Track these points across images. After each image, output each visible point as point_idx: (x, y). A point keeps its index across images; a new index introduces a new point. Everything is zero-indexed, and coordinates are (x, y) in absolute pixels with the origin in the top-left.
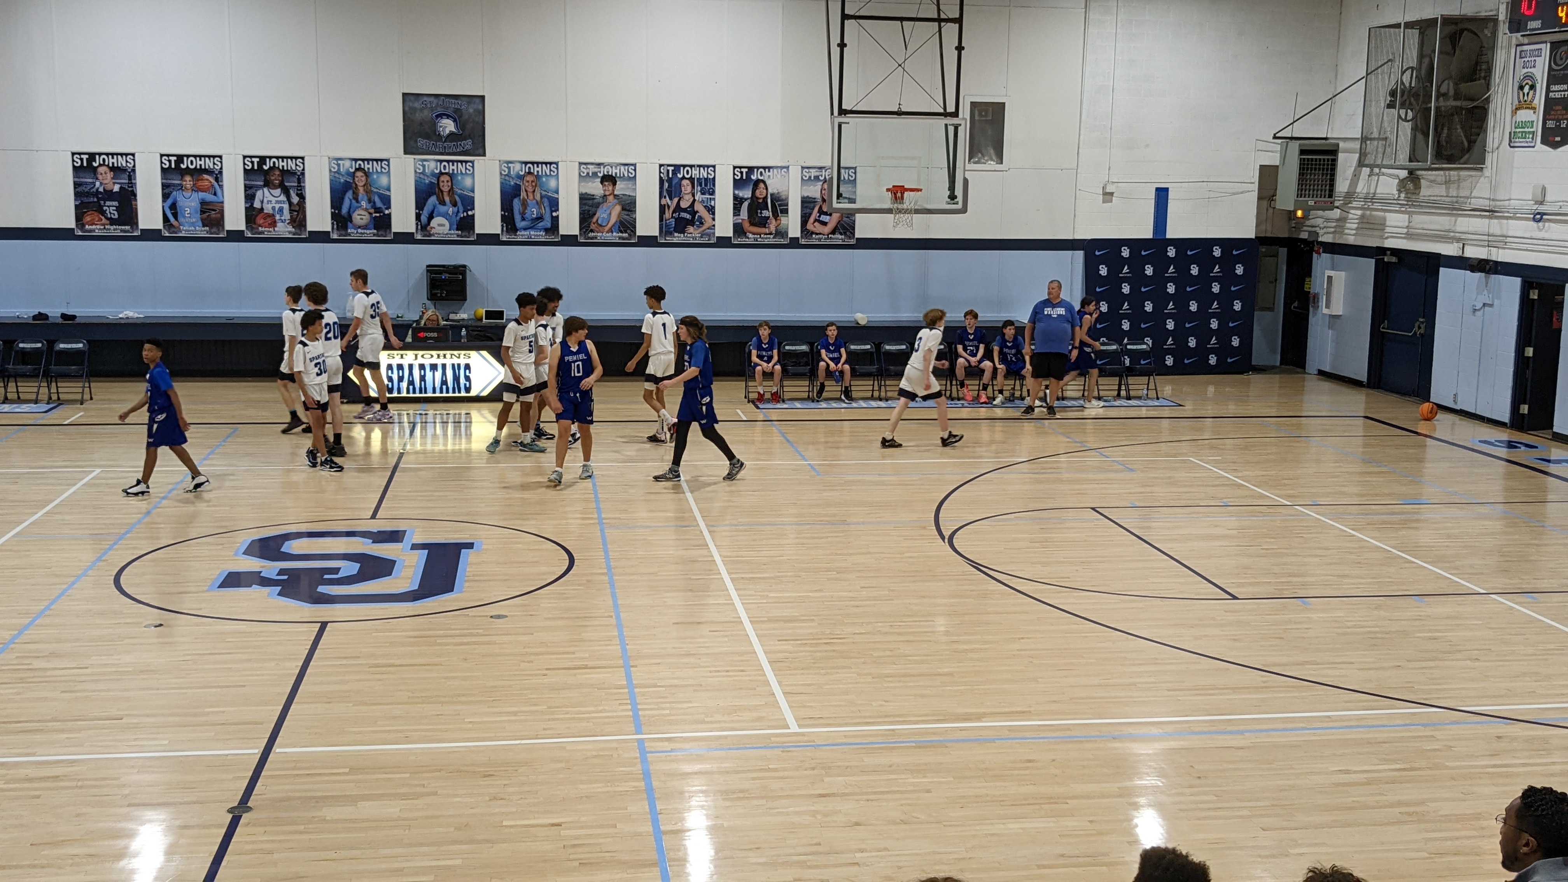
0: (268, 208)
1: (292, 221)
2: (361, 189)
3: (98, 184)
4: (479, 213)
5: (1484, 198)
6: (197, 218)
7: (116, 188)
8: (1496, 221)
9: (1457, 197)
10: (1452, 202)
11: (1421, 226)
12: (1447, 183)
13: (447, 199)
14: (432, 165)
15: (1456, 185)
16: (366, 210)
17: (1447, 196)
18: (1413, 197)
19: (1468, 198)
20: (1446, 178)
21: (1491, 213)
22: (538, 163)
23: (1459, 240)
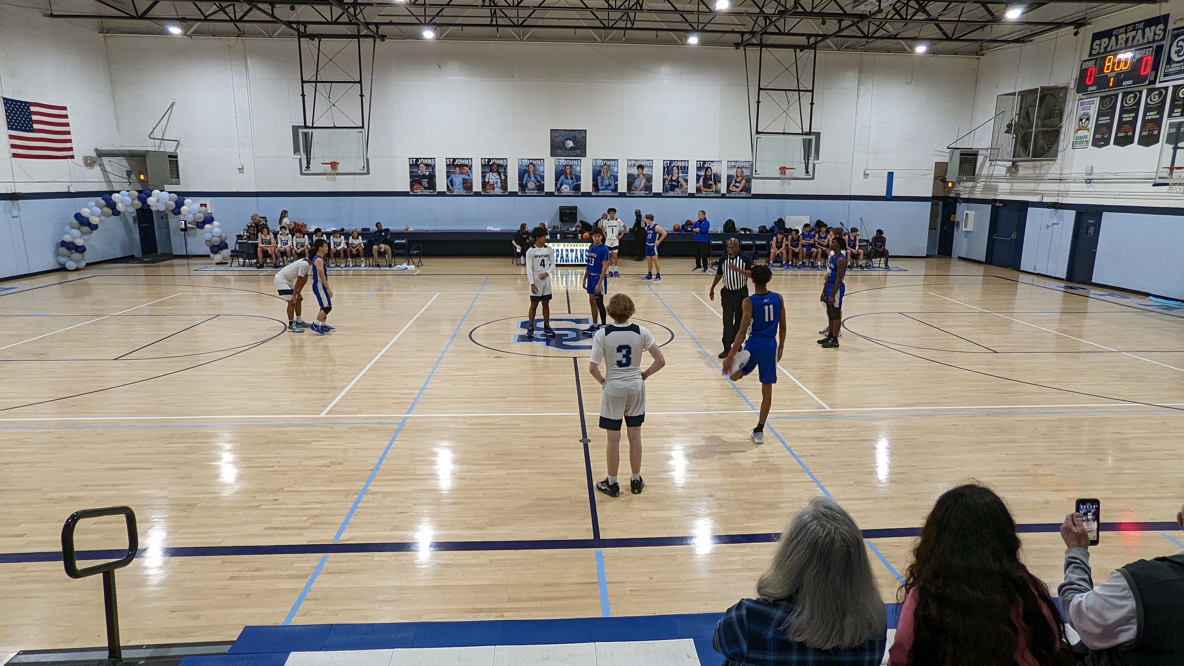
0: (491, 182)
1: (502, 187)
2: (532, 173)
3: (419, 172)
4: (583, 182)
5: (1056, 174)
6: (461, 186)
7: (427, 173)
8: (1062, 184)
9: (1039, 174)
10: (1037, 176)
11: (1019, 188)
13: (569, 176)
14: (563, 161)
15: (1039, 168)
16: (534, 182)
17: (1034, 174)
18: (1014, 175)
19: (1046, 174)
20: (1034, 165)
21: (1060, 180)
22: (609, 160)
23: (1040, 194)
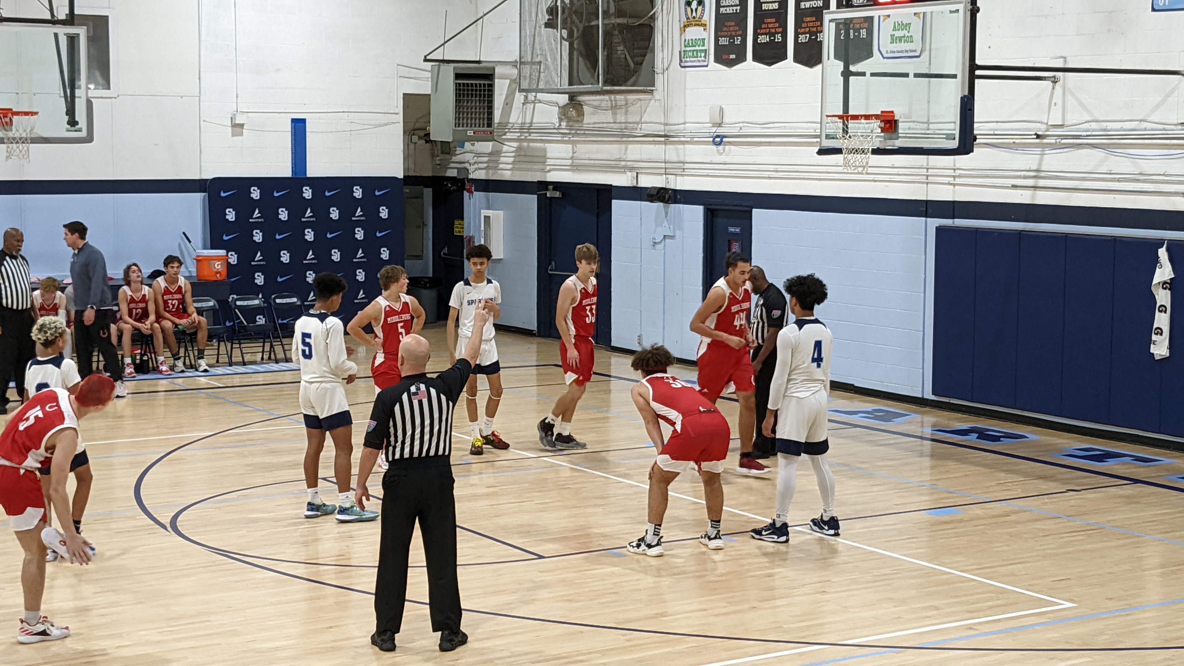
5: (656, 123)
8: (671, 146)
9: (626, 123)
10: (621, 129)
11: (587, 156)
12: (614, 108)
15: (623, 110)
17: (614, 123)
18: (576, 125)
19: (638, 123)
20: (612, 104)
21: (667, 138)
23: (632, 169)
